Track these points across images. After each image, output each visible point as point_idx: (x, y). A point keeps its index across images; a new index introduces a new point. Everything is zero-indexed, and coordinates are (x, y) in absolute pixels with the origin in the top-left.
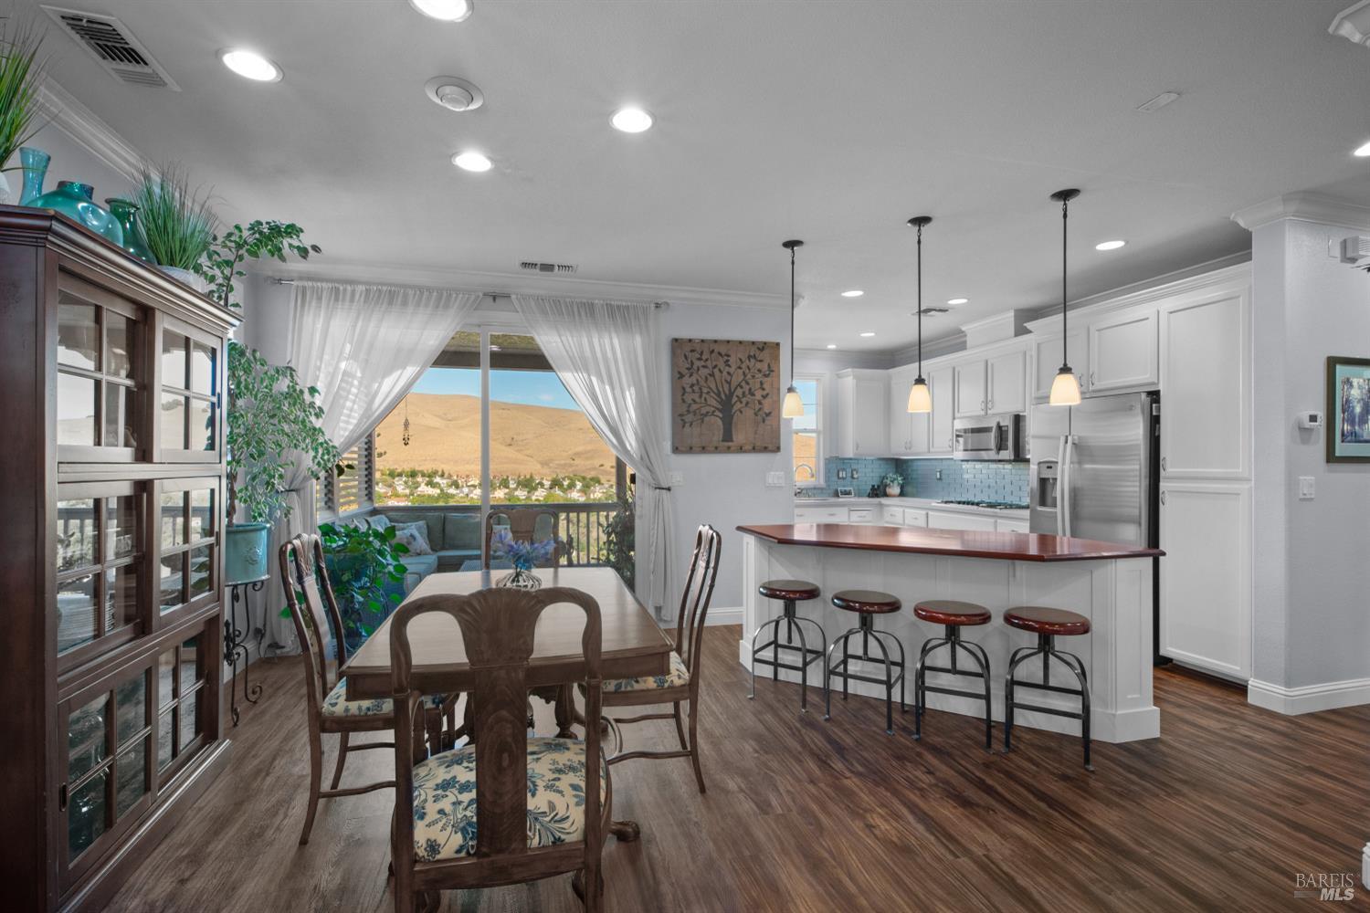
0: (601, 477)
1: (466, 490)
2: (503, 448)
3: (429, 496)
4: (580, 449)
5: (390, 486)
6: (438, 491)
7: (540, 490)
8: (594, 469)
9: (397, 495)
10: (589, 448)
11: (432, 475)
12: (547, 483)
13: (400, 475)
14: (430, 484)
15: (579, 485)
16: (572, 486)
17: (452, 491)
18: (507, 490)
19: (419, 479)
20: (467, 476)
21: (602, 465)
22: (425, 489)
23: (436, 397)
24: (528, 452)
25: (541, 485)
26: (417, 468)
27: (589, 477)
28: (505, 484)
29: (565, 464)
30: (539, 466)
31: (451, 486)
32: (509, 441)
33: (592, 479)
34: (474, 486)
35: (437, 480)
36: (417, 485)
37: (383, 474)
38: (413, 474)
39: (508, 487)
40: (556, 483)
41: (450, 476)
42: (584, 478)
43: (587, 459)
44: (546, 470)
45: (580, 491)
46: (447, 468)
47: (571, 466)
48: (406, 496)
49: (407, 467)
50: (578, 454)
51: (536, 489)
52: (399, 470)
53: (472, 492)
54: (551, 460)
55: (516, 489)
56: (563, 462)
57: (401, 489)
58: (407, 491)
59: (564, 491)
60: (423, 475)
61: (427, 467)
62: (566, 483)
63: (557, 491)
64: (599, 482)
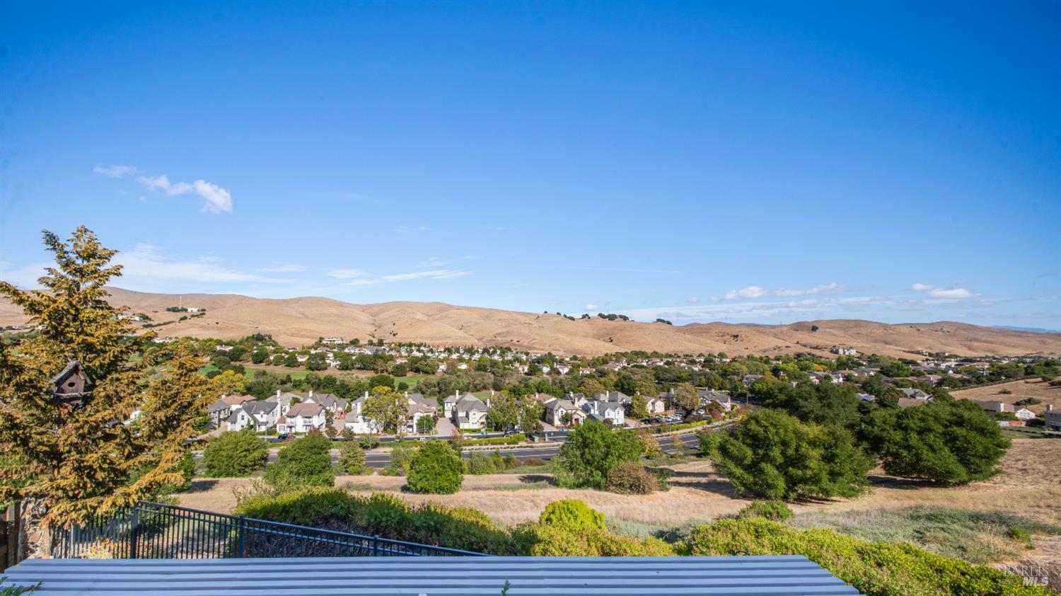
0: (511, 347)
1: (437, 354)
2: (456, 331)
3: (417, 357)
4: (500, 331)
5: (398, 351)
6: (422, 354)
7: (476, 354)
8: (508, 342)
9: (401, 357)
10: (505, 330)
11: (419, 346)
12: (481, 351)
13: (404, 345)
14: (419, 351)
15: (499, 352)
16: (494, 352)
17: (429, 354)
18: (458, 355)
19: (413, 348)
20: (438, 346)
21: (512, 341)
22: (416, 354)
23: (423, 304)
24: (470, 333)
25: (478, 351)
26: (413, 342)
27: (504, 347)
28: (457, 350)
29: (491, 340)
30: (477, 341)
31: (428, 352)
32: (460, 327)
33: (506, 348)
34: (441, 352)
35: (422, 348)
36: (412, 351)
37: (395, 345)
38: (410, 345)
39: (459, 352)
40: (486, 350)
41: (429, 346)
42: (502, 348)
43: (505, 337)
44: (480, 343)
45: (500, 355)
46: (428, 342)
47: (494, 341)
48: (406, 357)
49: (407, 341)
50: (499, 334)
51: (474, 354)
52: (404, 343)
53: (439, 355)
54: (483, 337)
55: (463, 354)
56: (489, 339)
57: (404, 353)
58: (407, 354)
59: (490, 355)
60: (416, 346)
61: (417, 341)
62: (491, 351)
63: (486, 355)
64: (510, 350)
